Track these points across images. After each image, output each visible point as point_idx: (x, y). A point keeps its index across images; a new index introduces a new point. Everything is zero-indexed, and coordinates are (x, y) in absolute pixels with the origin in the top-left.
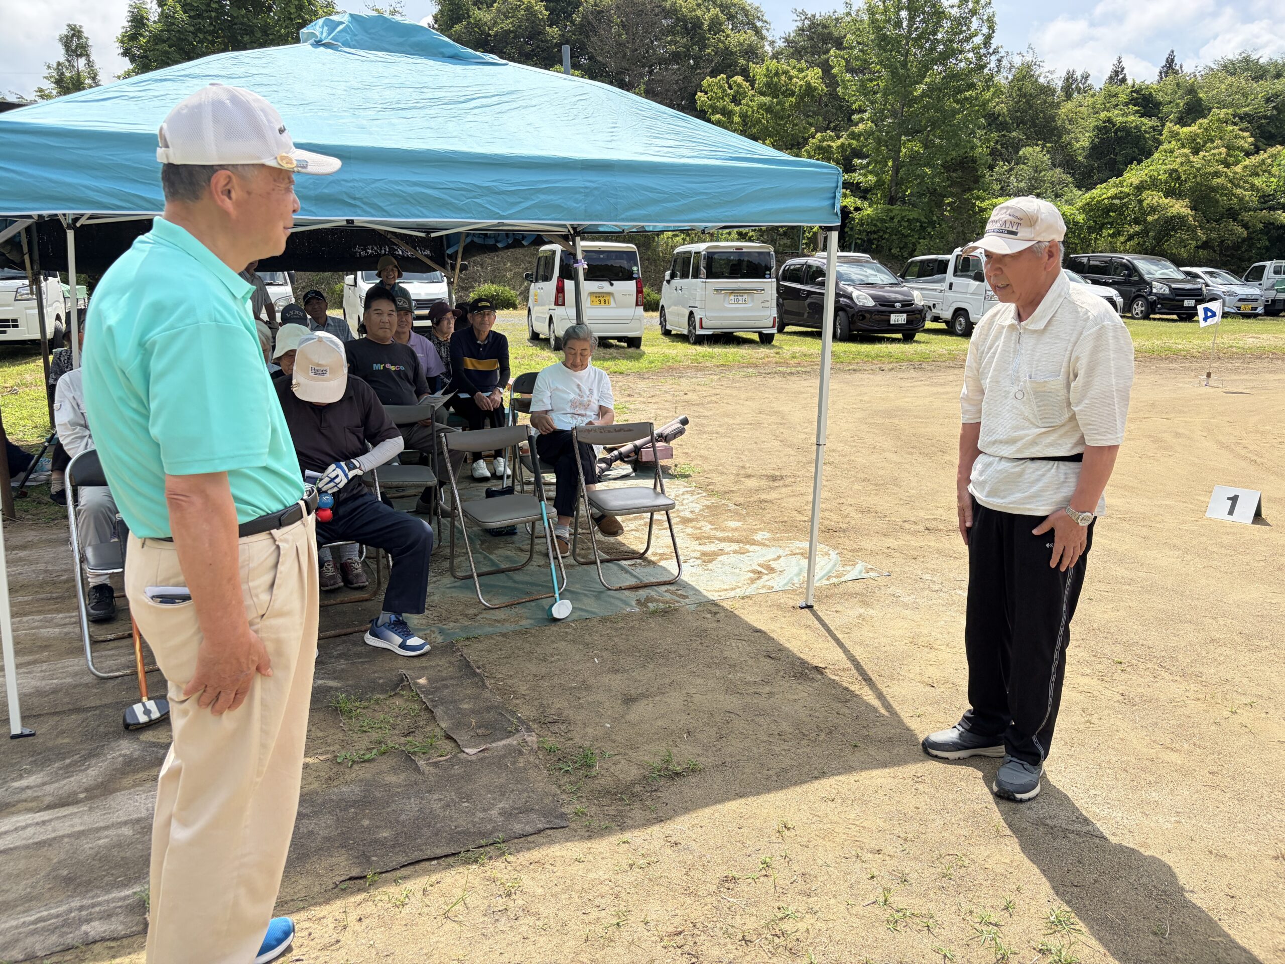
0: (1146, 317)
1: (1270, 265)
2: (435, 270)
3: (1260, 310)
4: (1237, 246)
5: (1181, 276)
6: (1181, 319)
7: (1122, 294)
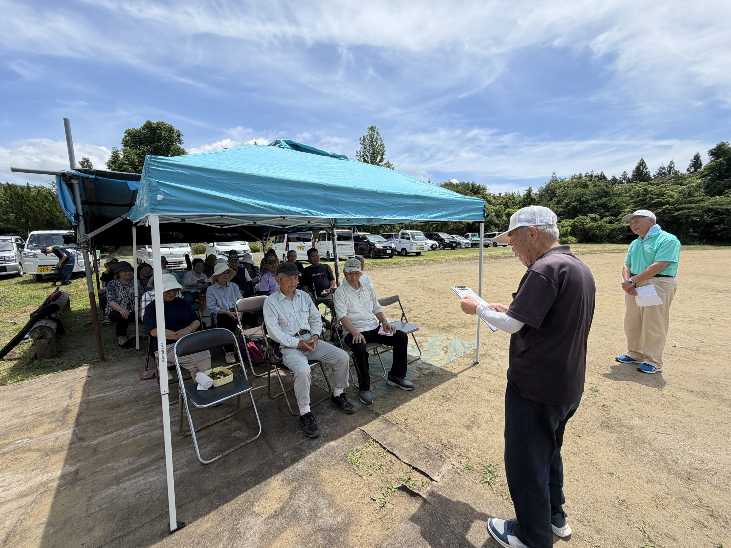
0: (444, 249)
1: (470, 234)
2: (258, 241)
3: (470, 246)
4: (461, 229)
5: (451, 238)
6: (452, 249)
7: (438, 243)
